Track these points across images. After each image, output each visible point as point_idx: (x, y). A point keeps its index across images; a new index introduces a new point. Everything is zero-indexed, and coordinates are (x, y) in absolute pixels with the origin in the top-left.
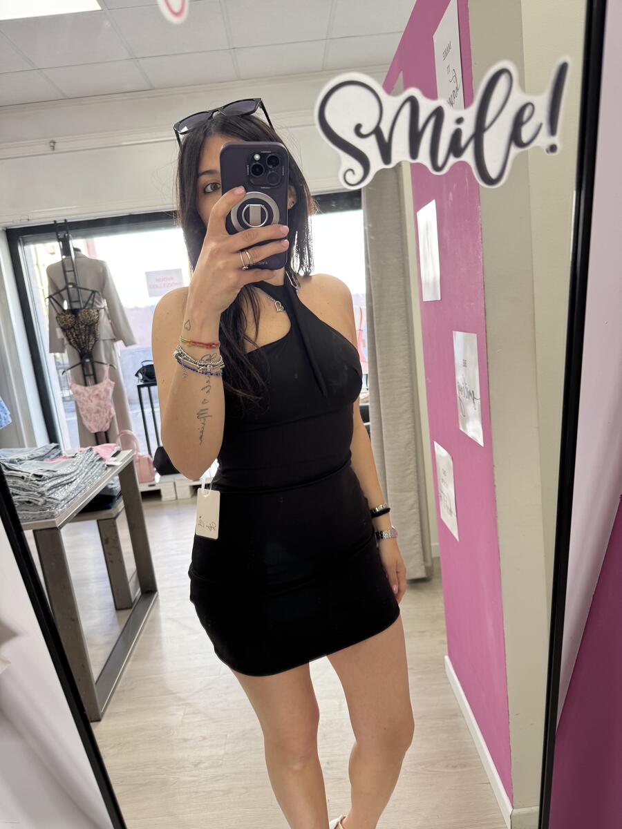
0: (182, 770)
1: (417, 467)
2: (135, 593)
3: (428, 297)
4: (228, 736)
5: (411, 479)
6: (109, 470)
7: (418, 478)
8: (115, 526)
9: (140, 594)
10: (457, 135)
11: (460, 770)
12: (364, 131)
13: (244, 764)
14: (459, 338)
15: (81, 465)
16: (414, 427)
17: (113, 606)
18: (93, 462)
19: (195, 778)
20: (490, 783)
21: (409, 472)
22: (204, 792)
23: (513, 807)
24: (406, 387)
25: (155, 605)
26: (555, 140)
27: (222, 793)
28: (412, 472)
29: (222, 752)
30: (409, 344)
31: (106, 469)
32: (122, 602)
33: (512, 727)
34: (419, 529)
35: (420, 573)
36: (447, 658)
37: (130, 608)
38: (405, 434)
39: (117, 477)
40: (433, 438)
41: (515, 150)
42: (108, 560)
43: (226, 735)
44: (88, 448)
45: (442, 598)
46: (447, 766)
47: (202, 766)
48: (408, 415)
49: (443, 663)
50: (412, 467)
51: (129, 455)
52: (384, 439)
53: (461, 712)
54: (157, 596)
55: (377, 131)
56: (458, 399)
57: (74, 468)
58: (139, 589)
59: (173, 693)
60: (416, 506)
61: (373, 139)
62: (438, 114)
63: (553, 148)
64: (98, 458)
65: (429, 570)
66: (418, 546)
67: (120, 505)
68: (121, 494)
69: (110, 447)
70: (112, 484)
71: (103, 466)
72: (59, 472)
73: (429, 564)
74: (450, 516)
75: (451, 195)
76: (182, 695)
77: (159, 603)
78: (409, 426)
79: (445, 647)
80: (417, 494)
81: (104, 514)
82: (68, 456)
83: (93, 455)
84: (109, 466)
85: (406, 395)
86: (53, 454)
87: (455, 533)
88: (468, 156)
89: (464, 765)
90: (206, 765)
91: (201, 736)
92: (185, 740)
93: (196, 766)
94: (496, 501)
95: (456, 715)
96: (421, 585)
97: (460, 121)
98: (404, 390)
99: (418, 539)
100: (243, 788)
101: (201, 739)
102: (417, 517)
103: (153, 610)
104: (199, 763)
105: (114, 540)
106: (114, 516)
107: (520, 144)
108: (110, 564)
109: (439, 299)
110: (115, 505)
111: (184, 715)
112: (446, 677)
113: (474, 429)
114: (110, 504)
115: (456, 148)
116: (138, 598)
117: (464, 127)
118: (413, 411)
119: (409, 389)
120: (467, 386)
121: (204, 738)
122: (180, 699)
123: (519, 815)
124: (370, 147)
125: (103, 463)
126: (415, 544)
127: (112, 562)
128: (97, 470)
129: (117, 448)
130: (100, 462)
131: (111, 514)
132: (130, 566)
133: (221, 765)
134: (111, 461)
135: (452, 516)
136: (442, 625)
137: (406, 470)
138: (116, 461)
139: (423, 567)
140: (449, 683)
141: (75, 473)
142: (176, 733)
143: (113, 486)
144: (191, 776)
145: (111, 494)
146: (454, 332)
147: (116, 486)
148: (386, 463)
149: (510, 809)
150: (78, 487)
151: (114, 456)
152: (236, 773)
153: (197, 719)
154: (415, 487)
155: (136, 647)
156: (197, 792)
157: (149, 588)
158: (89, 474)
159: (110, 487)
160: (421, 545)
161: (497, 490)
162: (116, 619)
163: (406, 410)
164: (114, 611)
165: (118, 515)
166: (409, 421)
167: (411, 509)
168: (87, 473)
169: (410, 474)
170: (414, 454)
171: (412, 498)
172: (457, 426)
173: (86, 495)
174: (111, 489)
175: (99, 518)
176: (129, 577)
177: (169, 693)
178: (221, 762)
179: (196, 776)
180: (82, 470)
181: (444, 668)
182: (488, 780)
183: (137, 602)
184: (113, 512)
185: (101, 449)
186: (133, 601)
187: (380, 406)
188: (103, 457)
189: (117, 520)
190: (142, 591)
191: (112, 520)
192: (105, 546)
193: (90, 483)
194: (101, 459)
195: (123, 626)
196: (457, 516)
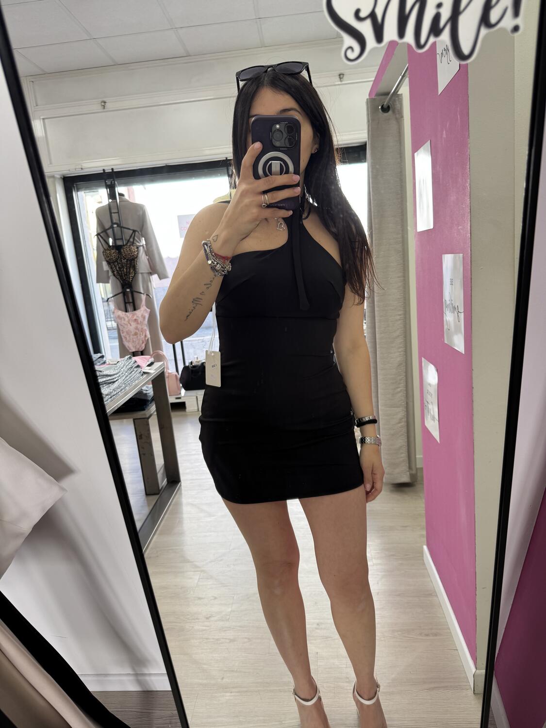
0: (197, 620)
1: (407, 386)
2: (163, 482)
3: (421, 228)
4: (235, 597)
5: (400, 397)
6: (145, 376)
7: (407, 396)
8: (148, 424)
9: (166, 483)
10: (437, 18)
11: (432, 638)
12: (363, 14)
13: (247, 620)
14: (447, 260)
15: (122, 369)
16: (406, 351)
17: (144, 492)
18: (132, 367)
20: (457, 650)
21: (399, 390)
22: (213, 639)
23: (476, 668)
24: (400, 315)
25: (179, 492)
26: (519, 21)
27: (228, 641)
28: (401, 390)
29: (229, 610)
30: (404, 277)
31: (142, 375)
32: (151, 489)
34: (406, 440)
35: (405, 479)
36: (425, 547)
37: (158, 494)
38: (397, 357)
39: (151, 386)
40: (421, 355)
41: (484, 31)
42: (141, 453)
43: (233, 597)
44: (129, 356)
45: (424, 500)
46: (421, 634)
47: (212, 619)
48: (400, 340)
49: (422, 552)
50: (402, 386)
51: (161, 366)
52: (378, 360)
53: (435, 592)
54: (181, 485)
55: (372, 15)
56: (445, 315)
57: (116, 371)
58: (166, 479)
59: (191, 562)
60: (405, 420)
61: (368, 22)
63: (516, 29)
64: (136, 365)
65: (414, 477)
66: (404, 456)
67: (153, 408)
68: (153, 399)
69: (145, 358)
70: (147, 391)
71: (140, 372)
72: (105, 373)
73: (414, 472)
74: (433, 422)
75: (444, 132)
76: (197, 564)
77: (181, 491)
78: (400, 350)
79: (425, 539)
80: (405, 409)
81: (139, 414)
82: (111, 363)
83: (132, 362)
84: (144, 373)
85: (400, 322)
86: (99, 362)
87: (437, 436)
88: (445, 36)
89: (436, 635)
90: (216, 618)
91: (213, 596)
92: (200, 598)
93: (207, 618)
94: (473, 402)
95: (431, 595)
96: (406, 489)
97: (439, 5)
98: (398, 317)
99: (405, 449)
100: (246, 638)
101: (213, 598)
102: (405, 430)
103: (176, 497)
104: (210, 617)
105: (147, 437)
106: (147, 416)
107: (489, 25)
108: (142, 456)
109: (432, 227)
110: (149, 407)
111: (199, 579)
112: (424, 564)
113: (459, 343)
114: (145, 407)
115: (436, 30)
116: (164, 487)
117: (442, 10)
118: (405, 337)
119: (402, 316)
120: (452, 302)
121: (215, 598)
122: (196, 567)
123: (481, 676)
124: (366, 28)
125: (139, 370)
126: (402, 453)
127: (144, 454)
128: (136, 374)
129: (152, 360)
130: (137, 369)
131: (145, 414)
132: (159, 461)
133: (229, 619)
134: (147, 369)
135: (434, 421)
137: (399, 387)
138: (150, 369)
139: (408, 473)
140: (426, 569)
141: (118, 375)
142: (192, 593)
144: (203, 626)
145: (145, 398)
146: (443, 255)
147: (149, 390)
148: (379, 382)
149: (474, 670)
150: (119, 387)
151: (149, 365)
152: (240, 627)
153: (209, 583)
154: (404, 404)
155: (162, 524)
156: (207, 639)
157: (174, 478)
158: (129, 376)
159: (145, 392)
160: (407, 454)
161: (474, 391)
162: (146, 501)
163: (399, 336)
164: (145, 496)
165: (151, 416)
166: (401, 345)
167: (400, 423)
168: (127, 376)
169: (400, 392)
170: (404, 374)
171: (400, 413)
172: (443, 340)
173: (126, 394)
174: (146, 394)
175: (135, 418)
176: (158, 471)
177: (188, 561)
178: (228, 617)
179: (208, 626)
180: (123, 373)
181: (423, 556)
182: (456, 647)
183: (164, 489)
184: (146, 413)
185: (139, 359)
186: (160, 488)
187: (375, 331)
188: (140, 365)
189: (150, 420)
190: (168, 481)
191: (146, 419)
192: (139, 440)
193: (129, 384)
194: (138, 366)
195: (151, 507)
196: (439, 421)
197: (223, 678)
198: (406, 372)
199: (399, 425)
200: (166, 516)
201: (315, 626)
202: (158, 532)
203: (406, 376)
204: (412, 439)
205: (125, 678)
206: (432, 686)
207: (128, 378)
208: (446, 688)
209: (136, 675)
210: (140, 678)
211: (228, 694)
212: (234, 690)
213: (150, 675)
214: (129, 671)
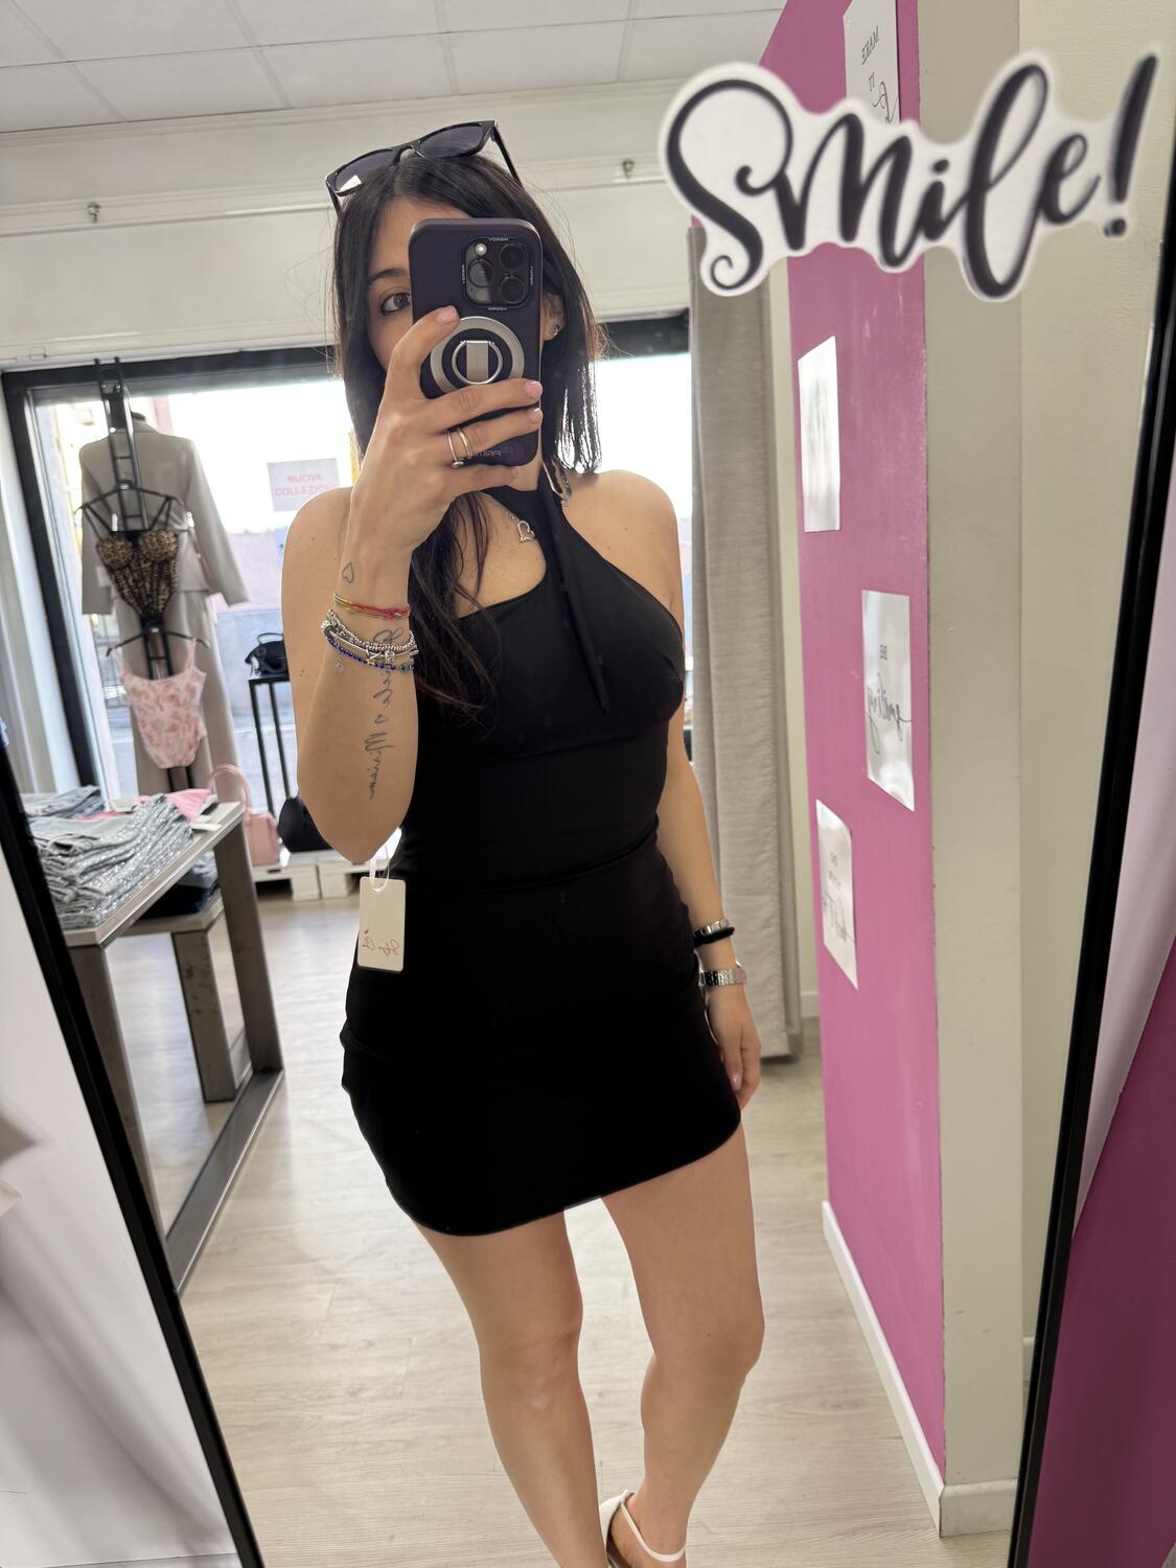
0: (330, 1401)
1: (779, 847)
2: (242, 1071)
3: (813, 525)
4: (415, 1340)
5: (767, 870)
6: (197, 838)
7: (780, 870)
8: (205, 945)
9: (251, 1073)
10: (934, 193)
11: (846, 1412)
12: (754, 181)
13: (444, 1393)
14: (873, 603)
15: (144, 828)
16: (777, 774)
17: (199, 1096)
18: (167, 822)
20: (901, 1438)
21: (763, 856)
22: (368, 1443)
23: (945, 1483)
24: (764, 697)
25: (279, 1095)
26: (1123, 211)
27: (402, 1446)
28: (768, 857)
29: (402, 1371)
30: (772, 615)
31: (191, 837)
32: (216, 1088)
33: (948, 1335)
34: (779, 964)
35: (777, 1046)
36: (826, 1206)
37: (231, 1100)
38: (758, 786)
39: (211, 854)
40: (817, 792)
42: (191, 1009)
43: (410, 1340)
44: (158, 796)
45: (820, 1094)
46: (823, 1405)
47: (365, 1395)
48: (765, 750)
49: (818, 1216)
50: (770, 848)
51: (233, 812)
52: (719, 795)
53: (850, 1305)
54: (283, 1078)
55: (780, 183)
56: (867, 719)
57: (131, 834)
58: (249, 1065)
59: (313, 1261)
60: (775, 921)
61: (770, 198)
62: (900, 152)
63: (1117, 227)
64: (177, 816)
65: (795, 1042)
66: (776, 996)
67: (216, 906)
68: (217, 885)
69: (196, 794)
70: (201, 867)
71: (186, 832)
72: (103, 841)
73: (795, 1031)
74: (842, 941)
75: (867, 326)
76: (326, 1263)
77: (285, 1091)
78: (765, 771)
79: (824, 1184)
80: (776, 898)
81: (186, 922)
82: (118, 810)
83: (167, 810)
84: (196, 831)
85: (763, 712)
86: (90, 806)
87: (851, 973)
88: (953, 238)
89: (854, 1405)
90: (371, 1393)
91: (364, 1341)
92: (335, 1347)
93: (353, 1394)
94: (934, 915)
95: (840, 1310)
96: (779, 1068)
97: (941, 166)
98: (760, 702)
99: (777, 982)
100: (443, 1437)
101: (364, 1345)
102: (775, 942)
103: (273, 1107)
104: (360, 1390)
105: (204, 972)
106: (204, 926)
107: (1057, 218)
108: (195, 1017)
109: (837, 528)
110: (208, 904)
111: (332, 1300)
112: (824, 1241)
113: (895, 778)
114: (197, 904)
115: (930, 222)
116: (247, 1081)
117: (945, 178)
118: (776, 743)
119: (766, 700)
120: (885, 696)
121: (370, 1344)
122: (327, 1272)
123: (956, 1498)
124: (763, 214)
125: (185, 825)
126: (772, 992)
127: (198, 1012)
128: (173, 838)
129: (213, 798)
130: (179, 824)
131: (199, 923)
132: (233, 1021)
133: (402, 1393)
134: (201, 822)
135: (845, 940)
136: (820, 1143)
137: (763, 852)
138: (208, 822)
139: (785, 1035)
140: (829, 1251)
141: (135, 843)
142: (316, 1334)
143: (203, 870)
144: (345, 1414)
145: (199, 885)
146: (864, 592)
147: (210, 870)
148: (721, 839)
149: (939, 1486)
150: (139, 870)
151: (207, 812)
152: (428, 1410)
153: (356, 1309)
154: (775, 886)
155: (244, 1171)
156: (355, 1443)
157: (268, 1064)
158: (161, 843)
159: (197, 871)
160: (781, 991)
161: (938, 893)
162: (205, 1118)
163: (762, 741)
164: (202, 1105)
165: (212, 924)
166: (767, 761)
167: (765, 927)
168: (156, 843)
169: (764, 861)
170: (774, 823)
171: (767, 906)
172: (863, 770)
173: (153, 886)
174: (200, 876)
175: (175, 930)
176: (230, 1042)
177: (303, 1259)
178: (400, 1389)
179: (354, 1414)
180: (146, 837)
181: (821, 1223)
182: (899, 1431)
183: (245, 1091)
184: (200, 918)
185: (181, 799)
186: (237, 1086)
187: (712, 731)
188: (186, 813)
189: (210, 935)
190: (256, 1070)
191: (201, 934)
192: (185, 981)
193: (161, 862)
194: (182, 818)
195: (218, 1132)
196: (856, 942)
197: (392, 1538)
198: (778, 818)
199: (765, 932)
200: (252, 1152)
201: (594, 1398)
202: (234, 1192)
203: (779, 827)
206: (853, 1524)
207: (157, 847)
208: (881, 1527)
210: (207, 1565)
212: (418, 1564)
214: (177, 1552)
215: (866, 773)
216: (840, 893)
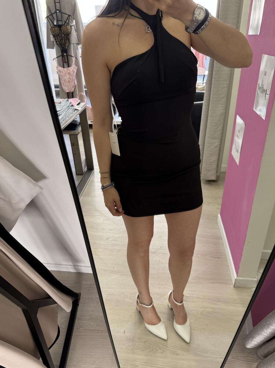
0: (102, 240)
1: (223, 128)
2: (85, 169)
3: (251, 33)
4: (121, 230)
7: (222, 134)
8: (77, 138)
11: (216, 259)
14: (265, 58)
15: (64, 107)
16: (226, 107)
17: (75, 173)
18: (69, 106)
19: (107, 244)
20: (228, 266)
21: (219, 129)
22: (110, 249)
23: (237, 276)
27: (116, 251)
28: (220, 130)
29: (118, 236)
31: (75, 111)
32: (80, 172)
33: (245, 247)
34: (218, 158)
35: (213, 178)
36: (219, 215)
37: (82, 175)
38: (220, 110)
39: (78, 116)
40: (237, 113)
42: (73, 153)
44: (67, 99)
45: (222, 190)
46: (211, 257)
47: (109, 240)
48: (224, 100)
49: (217, 217)
50: (221, 127)
51: (84, 105)
52: (209, 111)
53: (221, 237)
54: (94, 172)
56: (256, 93)
57: (61, 108)
58: (86, 167)
60: (219, 146)
64: (71, 105)
65: (218, 177)
66: (215, 166)
67: (80, 129)
68: (80, 124)
69: (76, 100)
70: (76, 119)
71: (73, 109)
73: (218, 175)
74: (237, 153)
77: (94, 175)
78: (223, 106)
79: (220, 210)
80: (220, 141)
81: (73, 132)
82: (57, 102)
83: (69, 103)
84: (76, 109)
85: (225, 89)
87: (237, 161)
89: (218, 258)
90: (111, 239)
92: (104, 229)
93: (107, 239)
94: (264, 148)
95: (219, 238)
96: (212, 183)
98: (225, 86)
99: (215, 163)
102: (218, 152)
103: (92, 177)
104: (108, 239)
105: (77, 145)
106: (77, 134)
109: (259, 34)
110: (78, 129)
111: (103, 220)
112: (217, 223)
113: (261, 110)
114: (75, 128)
116: (86, 171)
118: (227, 98)
119: (228, 85)
120: (263, 86)
121: (111, 230)
123: (239, 280)
125: (73, 107)
127: (75, 154)
128: (71, 111)
129: (79, 101)
132: (83, 157)
134: (76, 107)
136: (220, 201)
137: (219, 128)
138: (78, 107)
139: (215, 175)
140: (218, 225)
141: (62, 111)
142: (100, 226)
143: (77, 120)
145: (76, 123)
146: (263, 55)
147: (78, 120)
148: (208, 124)
149: (236, 277)
150: (62, 117)
151: (78, 104)
154: (220, 138)
156: (107, 249)
157: (90, 168)
158: (68, 112)
159: (75, 119)
163: (224, 97)
164: (76, 175)
165: (78, 133)
166: (224, 103)
167: (216, 148)
170: (223, 120)
171: (217, 142)
172: (252, 108)
173: (66, 122)
175: (70, 134)
176: (82, 162)
177: (97, 210)
178: (117, 239)
179: (107, 243)
181: (217, 219)
183: (85, 173)
184: (76, 132)
185: (72, 101)
187: (210, 93)
188: (73, 104)
189: (78, 136)
190: (88, 168)
191: (76, 135)
192: (72, 146)
193: (68, 116)
194: (72, 106)
195: (79, 181)
196: (240, 154)
197: (114, 268)
198: (224, 119)
199: (215, 149)
200: (87, 187)
201: (160, 248)
202: (83, 195)
203: (224, 121)
204: (221, 157)
205: (69, 267)
206: (215, 281)
207: (67, 113)
208: (221, 283)
209: (74, 266)
210: (77, 267)
211: (116, 275)
212: (119, 274)
213: (81, 266)
214: (71, 264)
215: (253, 108)
216: (239, 141)
